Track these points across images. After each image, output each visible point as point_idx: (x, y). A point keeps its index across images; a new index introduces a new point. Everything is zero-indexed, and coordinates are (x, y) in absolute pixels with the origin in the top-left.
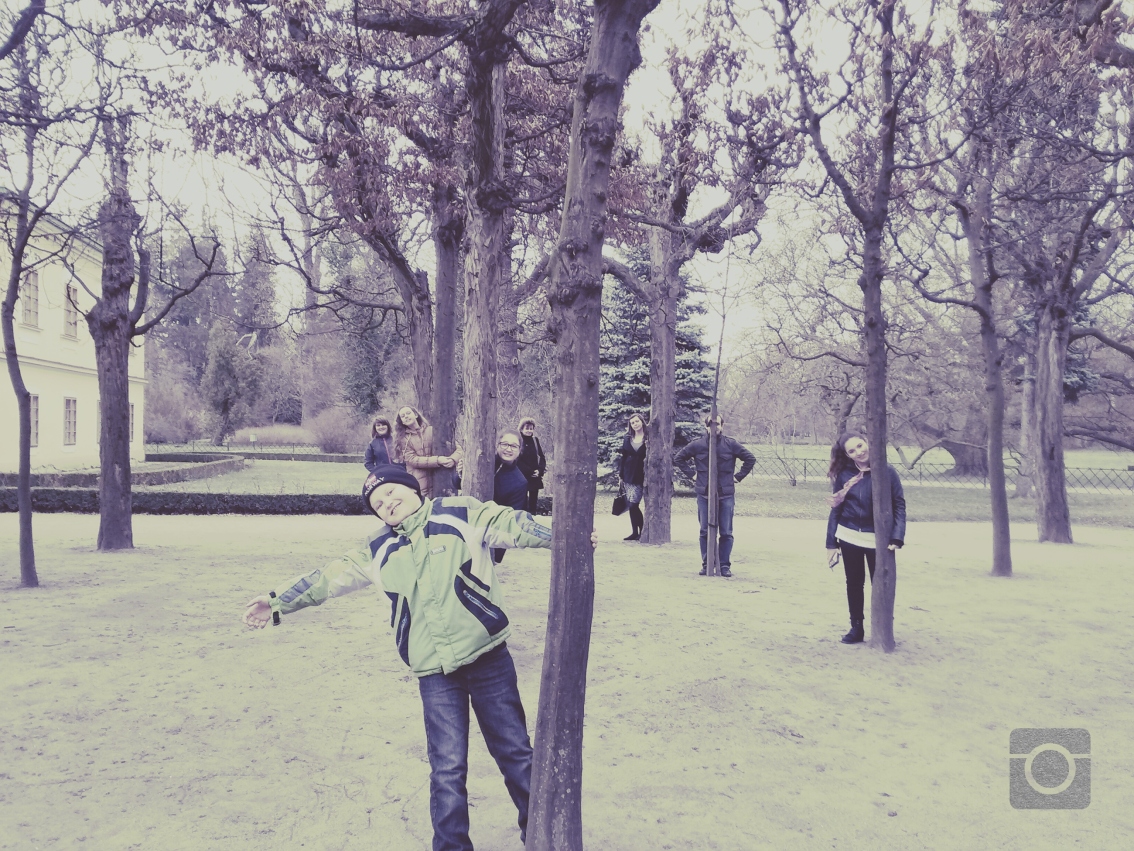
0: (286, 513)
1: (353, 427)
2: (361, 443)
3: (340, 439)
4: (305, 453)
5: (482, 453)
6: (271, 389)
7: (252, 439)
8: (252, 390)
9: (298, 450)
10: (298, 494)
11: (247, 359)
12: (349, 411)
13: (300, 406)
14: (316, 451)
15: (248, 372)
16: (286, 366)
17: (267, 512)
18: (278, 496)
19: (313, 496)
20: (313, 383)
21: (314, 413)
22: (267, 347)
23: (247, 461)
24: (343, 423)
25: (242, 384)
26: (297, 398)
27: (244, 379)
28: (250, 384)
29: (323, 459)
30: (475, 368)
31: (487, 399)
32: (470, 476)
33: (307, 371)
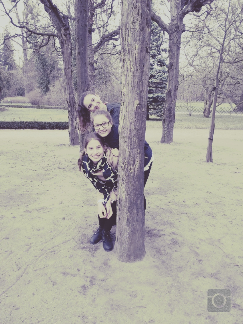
0: (16, 128)
1: (41, 97)
2: (44, 102)
3: (37, 101)
4: (26, 105)
5: (139, 104)
6: (14, 84)
7: (9, 101)
8: (8, 84)
9: (24, 104)
10: (20, 121)
11: (5, 74)
12: (40, 92)
13: (24, 90)
14: (30, 105)
15: (6, 78)
16: (19, 77)
17: (8, 128)
18: (12, 122)
19: (26, 122)
20: (28, 82)
21: (28, 92)
22: (12, 71)
23: (6, 108)
24: (38, 95)
25: (5, 83)
26: (23, 87)
27: (5, 81)
28: (7, 83)
29: (32, 107)
30: (134, 22)
31: (144, 53)
32: (128, 124)
33: (26, 79)
